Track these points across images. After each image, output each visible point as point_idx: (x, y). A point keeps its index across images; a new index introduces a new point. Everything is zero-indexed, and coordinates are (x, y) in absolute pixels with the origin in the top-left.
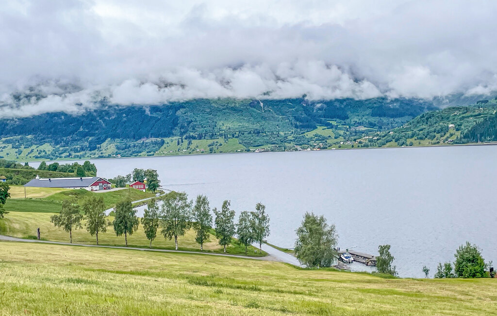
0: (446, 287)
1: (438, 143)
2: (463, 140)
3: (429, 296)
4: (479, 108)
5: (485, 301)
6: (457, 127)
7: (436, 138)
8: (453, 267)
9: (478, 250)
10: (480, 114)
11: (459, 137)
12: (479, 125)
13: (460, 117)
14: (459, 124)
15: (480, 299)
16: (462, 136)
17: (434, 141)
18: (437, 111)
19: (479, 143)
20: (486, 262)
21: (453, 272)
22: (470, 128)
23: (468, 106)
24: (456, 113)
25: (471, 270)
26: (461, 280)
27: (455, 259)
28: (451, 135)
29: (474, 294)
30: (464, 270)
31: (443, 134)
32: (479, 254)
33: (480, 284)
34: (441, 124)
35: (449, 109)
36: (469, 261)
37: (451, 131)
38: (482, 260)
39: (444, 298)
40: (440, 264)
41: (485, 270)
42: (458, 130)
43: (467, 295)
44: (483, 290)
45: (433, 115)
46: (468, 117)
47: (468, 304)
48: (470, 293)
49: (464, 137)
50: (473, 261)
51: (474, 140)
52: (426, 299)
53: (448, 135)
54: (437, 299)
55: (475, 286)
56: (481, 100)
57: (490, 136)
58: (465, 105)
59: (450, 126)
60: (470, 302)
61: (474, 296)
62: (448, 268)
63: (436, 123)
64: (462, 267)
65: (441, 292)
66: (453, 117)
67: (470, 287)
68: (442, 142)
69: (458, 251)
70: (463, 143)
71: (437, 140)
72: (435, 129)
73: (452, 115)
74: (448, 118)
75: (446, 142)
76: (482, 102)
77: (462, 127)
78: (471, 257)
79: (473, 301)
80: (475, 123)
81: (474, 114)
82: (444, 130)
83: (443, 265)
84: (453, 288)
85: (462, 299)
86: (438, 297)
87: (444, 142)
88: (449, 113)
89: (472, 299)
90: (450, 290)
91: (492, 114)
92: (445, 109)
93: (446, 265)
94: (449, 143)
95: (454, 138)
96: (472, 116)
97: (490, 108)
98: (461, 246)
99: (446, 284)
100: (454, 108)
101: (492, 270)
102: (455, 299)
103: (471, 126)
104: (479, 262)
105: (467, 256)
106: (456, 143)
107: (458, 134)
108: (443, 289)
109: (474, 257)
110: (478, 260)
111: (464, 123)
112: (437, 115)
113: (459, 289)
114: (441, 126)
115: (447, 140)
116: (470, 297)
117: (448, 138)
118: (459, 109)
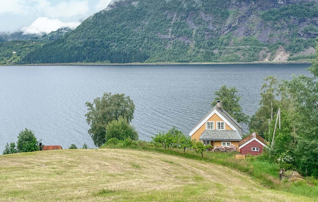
0: (15, 160)
1: (5, 63)
2: (22, 62)
3: (5, 168)
4: (32, 42)
5: (42, 167)
6: (18, 53)
7: (4, 60)
8: (16, 145)
9: (33, 133)
10: (33, 46)
11: (19, 60)
12: (32, 53)
13: (20, 47)
14: (19, 52)
15: (39, 165)
16: (21, 59)
17: (3, 62)
18: (5, 42)
19: (32, 64)
20: (38, 140)
21: (16, 148)
22: (26, 55)
23: (25, 40)
24: (17, 45)
25: (28, 146)
26: (24, 154)
27: (18, 139)
28: (14, 59)
29: (34, 163)
30: (23, 146)
31: (9, 57)
32: (33, 135)
33: (36, 155)
34: (7, 51)
35: (13, 41)
36: (27, 140)
37: (14, 56)
38: (35, 139)
39: (15, 168)
40: (7, 144)
41: (36, 145)
42: (18, 55)
43: (30, 163)
44: (39, 159)
45: (2, 45)
46: (25, 47)
47: (32, 170)
48: (32, 162)
49: (23, 60)
50: (29, 140)
51: (29, 62)
52: (4, 171)
53: (12, 58)
54: (11, 170)
55: (34, 157)
56: (34, 37)
57: (39, 59)
58: (24, 40)
59: (14, 52)
60: (33, 169)
61: (34, 164)
62: (13, 145)
63: (4, 50)
64: (22, 144)
65: (13, 164)
66: (16, 47)
67: (30, 158)
68: (8, 63)
69: (20, 134)
70: (22, 64)
71: (4, 61)
72: (3, 55)
73: (15, 46)
74: (12, 47)
75: (11, 63)
76: (34, 38)
77: (22, 54)
78: (28, 137)
79: (34, 167)
80: (29, 51)
81: (30, 45)
82: (9, 55)
83: (9, 144)
84: (20, 160)
85: (28, 167)
86: (11, 168)
87: (9, 63)
88: (13, 44)
89: (33, 166)
90: (18, 162)
91: (40, 46)
92: (10, 42)
93: (11, 144)
94: (13, 64)
95: (16, 61)
96: (28, 47)
97: (39, 42)
98: (22, 131)
99: (14, 158)
100: (16, 41)
101: (41, 144)
102: (23, 168)
103: (28, 53)
104: (33, 140)
105: (25, 137)
106: (17, 64)
107: (19, 58)
108: (14, 161)
109: (30, 137)
110: (32, 139)
111: (23, 51)
112: (5, 45)
113: (24, 160)
114: (8, 52)
115: (11, 62)
116: (32, 165)
117: (12, 60)
118: (19, 42)
